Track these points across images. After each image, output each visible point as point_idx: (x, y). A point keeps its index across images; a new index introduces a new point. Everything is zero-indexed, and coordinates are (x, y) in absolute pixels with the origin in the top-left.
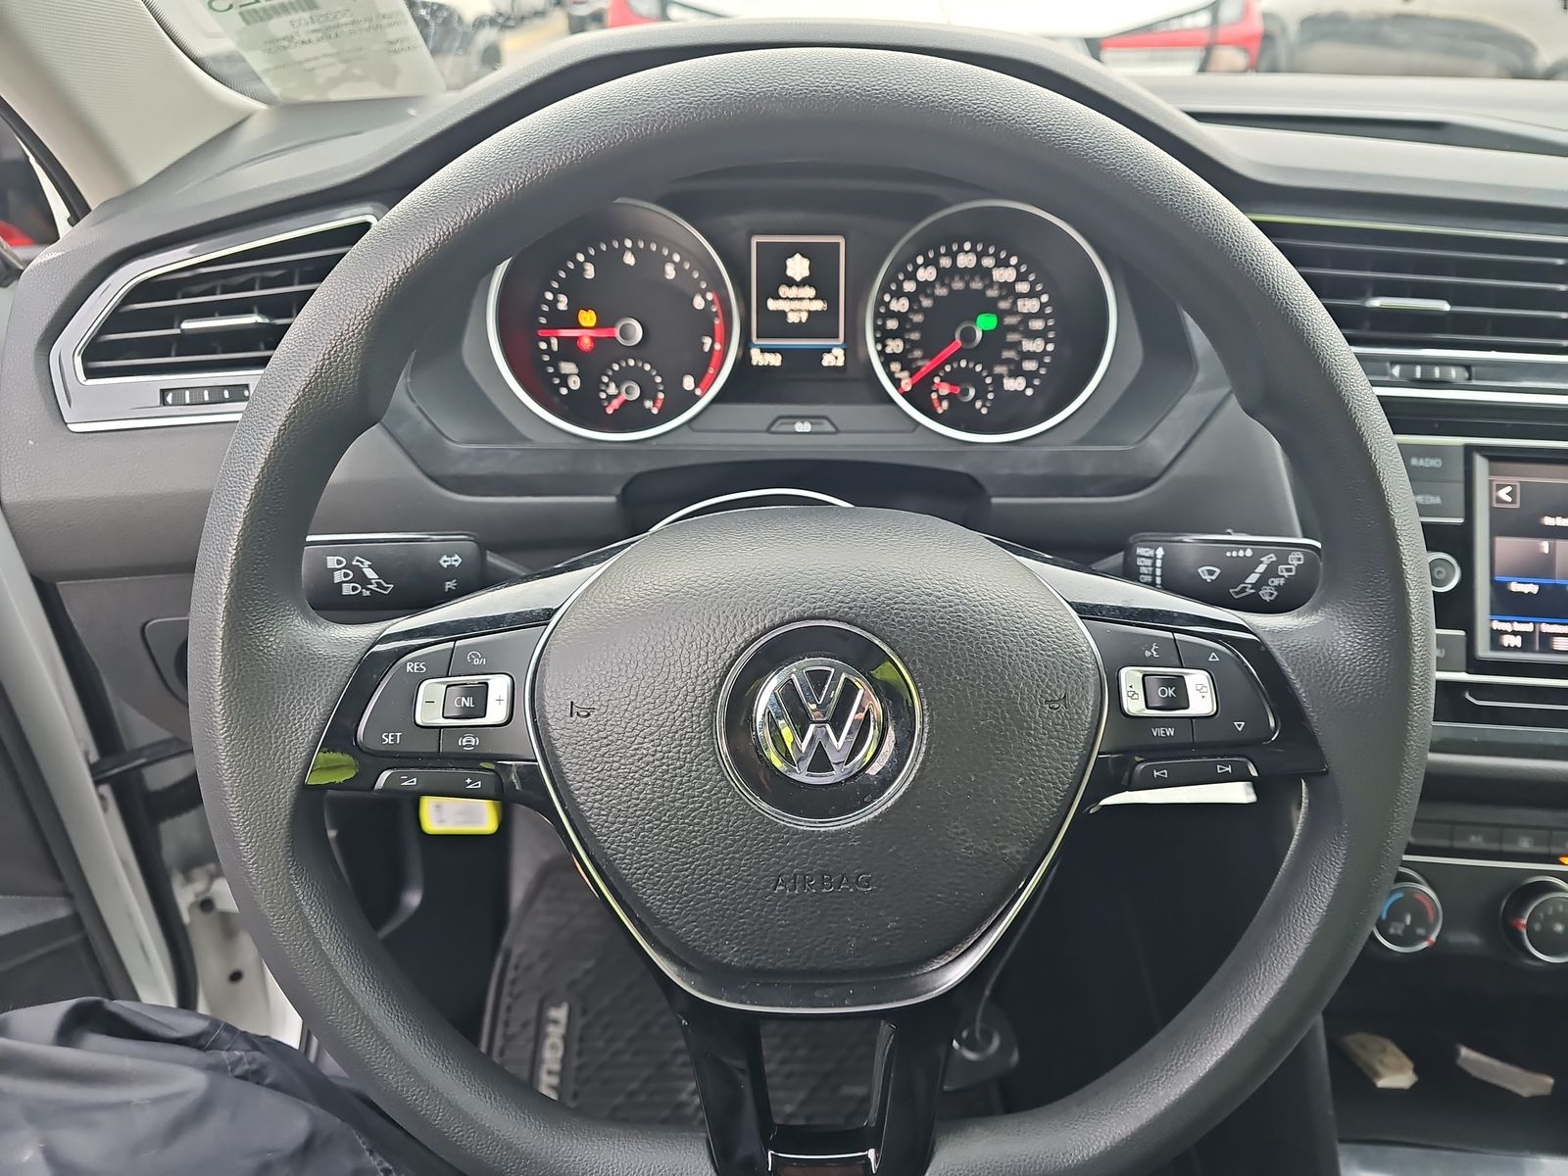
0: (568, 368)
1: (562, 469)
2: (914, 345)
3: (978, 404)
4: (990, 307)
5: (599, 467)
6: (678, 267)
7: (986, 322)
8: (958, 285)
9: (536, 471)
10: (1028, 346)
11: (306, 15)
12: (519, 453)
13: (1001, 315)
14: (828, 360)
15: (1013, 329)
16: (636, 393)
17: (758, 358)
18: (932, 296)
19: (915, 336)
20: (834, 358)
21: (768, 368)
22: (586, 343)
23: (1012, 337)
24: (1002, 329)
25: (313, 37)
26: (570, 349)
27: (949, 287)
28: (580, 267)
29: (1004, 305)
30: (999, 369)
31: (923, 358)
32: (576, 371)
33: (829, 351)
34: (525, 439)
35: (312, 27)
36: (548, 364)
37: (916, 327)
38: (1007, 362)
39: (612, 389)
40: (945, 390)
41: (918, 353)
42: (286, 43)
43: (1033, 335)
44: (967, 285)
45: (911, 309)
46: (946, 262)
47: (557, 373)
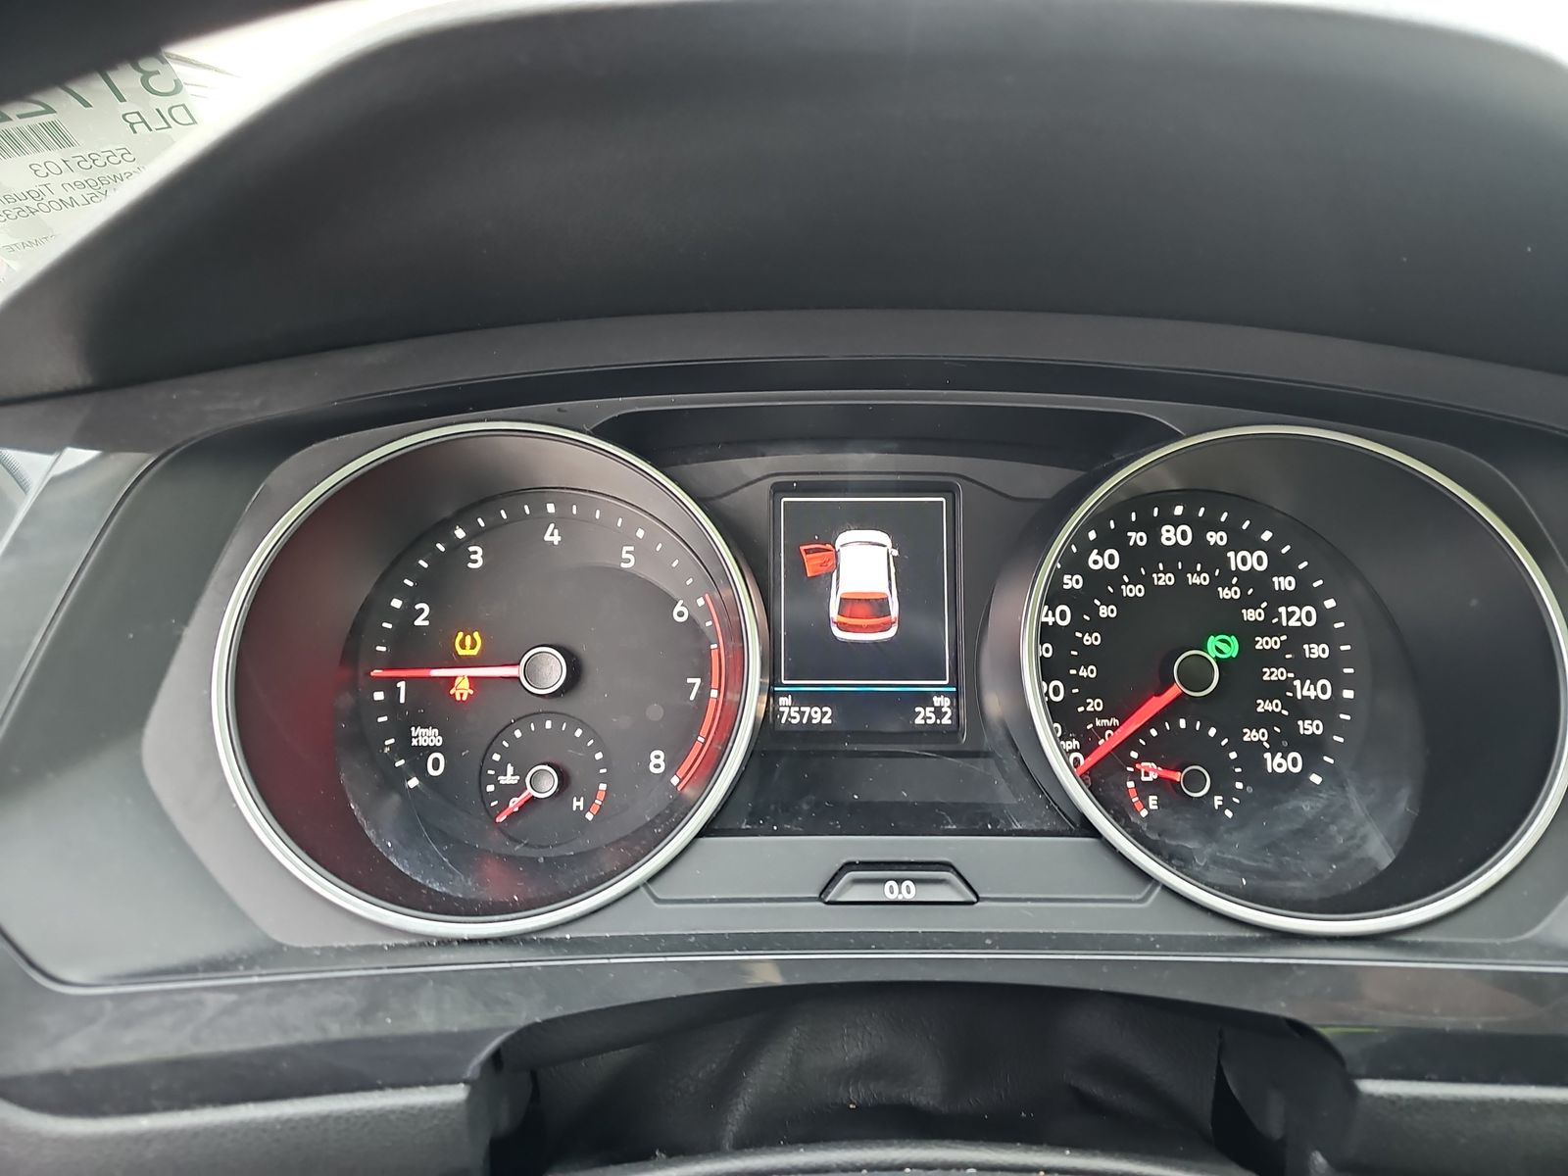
0: (426, 736)
1: (336, 1031)
2: (1089, 688)
3: (1218, 801)
4: (1227, 620)
5: (426, 1019)
6: (642, 550)
7: (1221, 647)
8: (1165, 579)
9: (274, 1040)
10: (1306, 690)
12: (232, 998)
13: (1247, 633)
14: (924, 716)
15: (1272, 658)
16: (549, 784)
17: (789, 712)
18: (1116, 599)
19: (1088, 672)
20: (937, 710)
21: (809, 732)
22: (462, 689)
23: (1274, 674)
24: (1251, 660)
25: (77, 194)
26: (432, 703)
27: (1147, 582)
28: (459, 549)
29: (1250, 615)
30: (1251, 735)
31: (1101, 715)
32: (438, 741)
33: (925, 699)
35: (69, 177)
36: (386, 731)
37: (1088, 655)
38: (1268, 719)
39: (509, 778)
40: (1151, 772)
41: (1094, 705)
42: (33, 204)
43: (1310, 670)
44: (1181, 577)
45: (1077, 624)
46: (1138, 538)
47: (405, 747)
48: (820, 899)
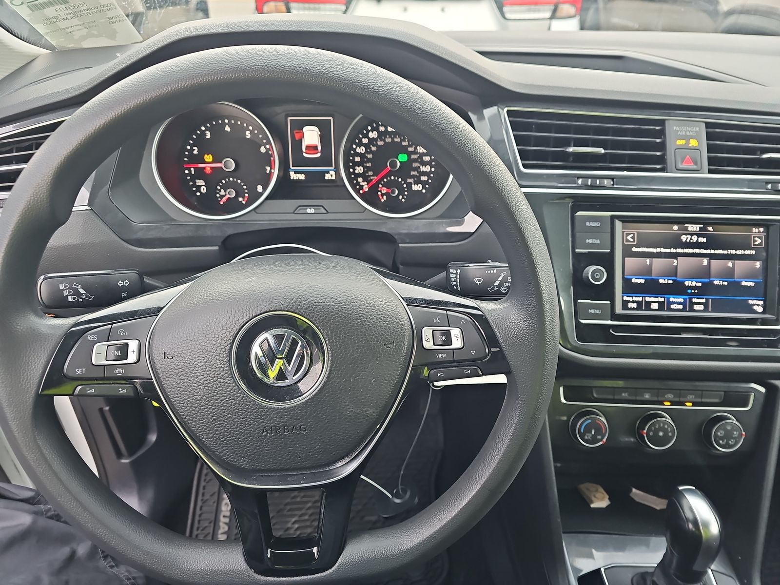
0: (200, 182)
1: (190, 234)
2: (369, 169)
3: (401, 197)
4: (404, 150)
5: (209, 232)
6: (252, 132)
7: (403, 158)
8: (388, 140)
9: (178, 235)
10: (423, 169)
11: (63, 6)
12: (168, 227)
13: (409, 154)
14: (327, 177)
15: (415, 161)
16: (234, 195)
17: (293, 176)
18: (376, 145)
19: (369, 165)
20: (330, 176)
21: (299, 181)
22: (208, 170)
23: (415, 165)
24: (410, 161)
25: (68, 17)
26: (201, 174)
27: (384, 141)
28: (203, 133)
29: (410, 149)
30: (409, 181)
31: (372, 176)
32: (204, 184)
33: (328, 172)
34: (173, 220)
35: (67, 12)
36: (190, 181)
37: (369, 160)
38: (413, 177)
39: (222, 193)
40: (384, 190)
41: (371, 173)
42: (55, 20)
43: (424, 164)
44: (393, 139)
45: (366, 152)
46: (382, 129)
47: (195, 185)
48: (294, 213)
